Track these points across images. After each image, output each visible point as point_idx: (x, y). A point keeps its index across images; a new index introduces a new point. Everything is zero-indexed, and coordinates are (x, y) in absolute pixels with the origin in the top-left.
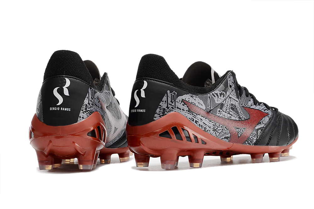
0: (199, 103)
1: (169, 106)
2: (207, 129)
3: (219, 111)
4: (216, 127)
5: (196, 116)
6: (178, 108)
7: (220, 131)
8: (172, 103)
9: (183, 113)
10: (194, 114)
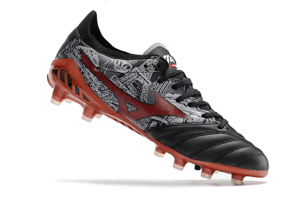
0: (94, 59)
1: (69, 48)
2: (92, 85)
3: (115, 78)
4: (103, 89)
5: (84, 68)
6: (74, 53)
7: (107, 95)
8: (72, 47)
9: (75, 59)
10: (84, 65)
